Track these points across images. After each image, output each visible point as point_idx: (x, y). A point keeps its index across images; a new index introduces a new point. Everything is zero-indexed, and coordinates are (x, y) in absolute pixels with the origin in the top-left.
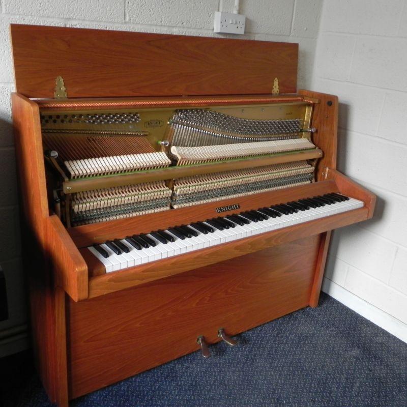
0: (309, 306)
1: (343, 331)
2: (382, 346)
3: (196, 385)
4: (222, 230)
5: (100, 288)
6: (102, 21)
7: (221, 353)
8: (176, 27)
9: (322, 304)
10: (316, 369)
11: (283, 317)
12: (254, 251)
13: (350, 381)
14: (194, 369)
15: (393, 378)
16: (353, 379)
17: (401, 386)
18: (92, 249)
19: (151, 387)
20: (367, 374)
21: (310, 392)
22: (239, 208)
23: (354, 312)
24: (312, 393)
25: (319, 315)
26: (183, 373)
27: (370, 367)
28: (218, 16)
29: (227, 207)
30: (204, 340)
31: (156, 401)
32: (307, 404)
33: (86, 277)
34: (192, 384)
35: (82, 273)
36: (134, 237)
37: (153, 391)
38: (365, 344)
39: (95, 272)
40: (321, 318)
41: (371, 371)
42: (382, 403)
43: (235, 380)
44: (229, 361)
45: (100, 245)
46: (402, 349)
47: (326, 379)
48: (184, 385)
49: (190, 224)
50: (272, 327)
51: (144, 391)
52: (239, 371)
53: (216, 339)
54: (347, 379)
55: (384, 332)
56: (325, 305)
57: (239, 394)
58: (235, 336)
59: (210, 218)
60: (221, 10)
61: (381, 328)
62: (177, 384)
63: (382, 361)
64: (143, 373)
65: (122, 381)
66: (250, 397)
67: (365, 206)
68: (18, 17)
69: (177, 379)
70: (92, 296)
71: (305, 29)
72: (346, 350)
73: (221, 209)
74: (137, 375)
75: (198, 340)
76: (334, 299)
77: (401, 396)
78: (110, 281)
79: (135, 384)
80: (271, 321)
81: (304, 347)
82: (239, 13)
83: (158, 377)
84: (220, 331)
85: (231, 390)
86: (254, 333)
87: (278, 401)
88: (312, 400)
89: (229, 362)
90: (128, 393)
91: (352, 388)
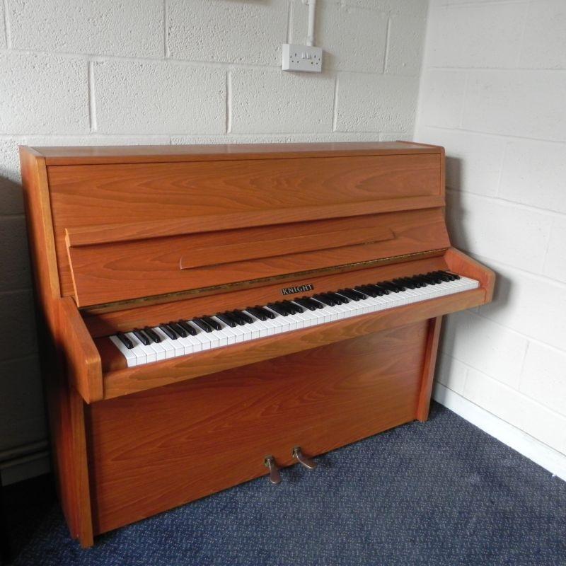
0: (417, 420)
1: (460, 452)
2: (510, 472)
3: (260, 519)
4: (286, 315)
5: (118, 386)
6: (136, 57)
7: (297, 478)
8: (233, 63)
9: (434, 417)
10: (420, 499)
11: (381, 433)
12: (329, 343)
13: (465, 516)
14: (260, 498)
15: (523, 512)
16: (469, 513)
17: (533, 523)
18: (115, 339)
19: (203, 520)
20: (488, 507)
21: (409, 529)
22: (313, 289)
23: (477, 427)
24: (412, 530)
25: (430, 431)
26: (246, 503)
27: (492, 498)
28: (286, 49)
29: (296, 288)
30: (273, 461)
31: (207, 539)
32: (404, 544)
33: (99, 372)
34: (256, 518)
35: (94, 366)
36: (171, 324)
37: (204, 526)
38: (487, 468)
39: (113, 365)
40: (431, 435)
41: (493, 503)
42: (505, 545)
43: (312, 513)
44: (306, 489)
45: (126, 335)
46: (537, 475)
47: (433, 514)
48: (246, 518)
49: (245, 308)
50: (366, 446)
51: (192, 526)
52: (318, 502)
53: (290, 461)
54: (460, 513)
55: (514, 454)
56: (438, 419)
57: (316, 531)
58: (316, 457)
59: (273, 301)
60: (290, 42)
61: (511, 448)
62: (237, 517)
63: (508, 490)
64: (194, 502)
65: (165, 512)
66: (331, 535)
67: (481, 287)
68: (28, 53)
69: (236, 510)
70: (108, 397)
71: (403, 64)
72: (462, 476)
73: (287, 291)
74: (185, 505)
75: (266, 461)
76: (450, 411)
77: (532, 535)
78: (131, 377)
79: (183, 517)
80: (365, 439)
81: (406, 471)
82: (314, 45)
83: (213, 508)
84: (296, 450)
85: (305, 525)
86: (341, 454)
87: (366, 540)
88: (411, 540)
89: (306, 491)
90: (172, 527)
91: (466, 525)
